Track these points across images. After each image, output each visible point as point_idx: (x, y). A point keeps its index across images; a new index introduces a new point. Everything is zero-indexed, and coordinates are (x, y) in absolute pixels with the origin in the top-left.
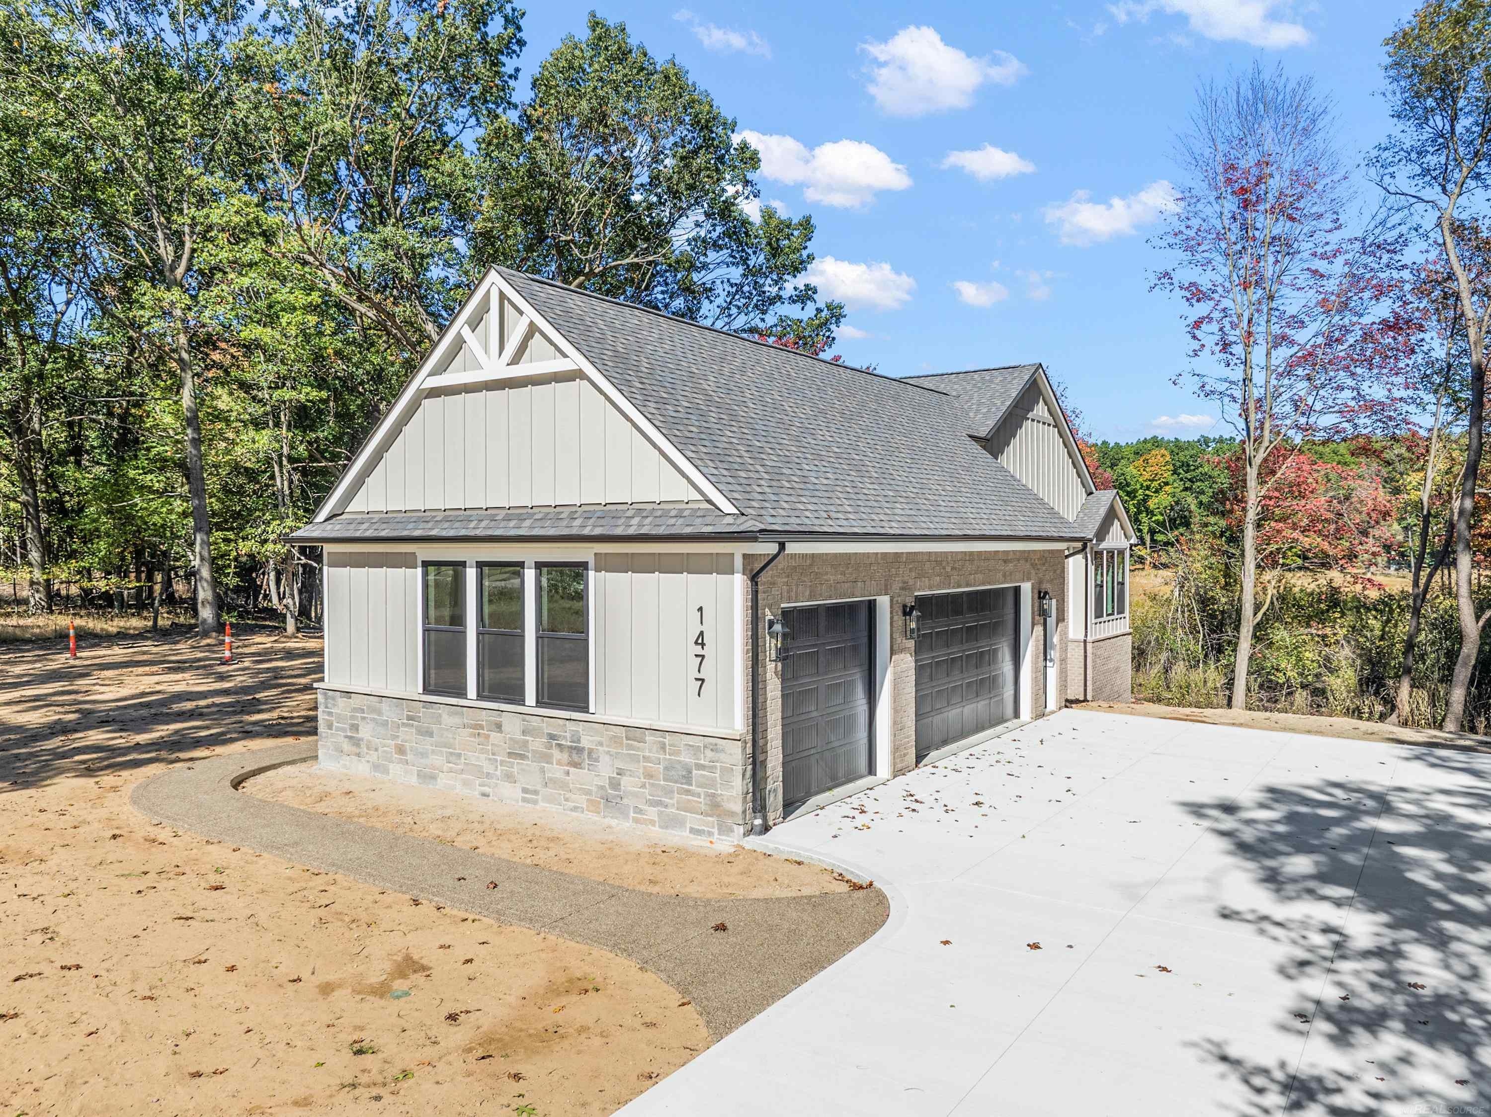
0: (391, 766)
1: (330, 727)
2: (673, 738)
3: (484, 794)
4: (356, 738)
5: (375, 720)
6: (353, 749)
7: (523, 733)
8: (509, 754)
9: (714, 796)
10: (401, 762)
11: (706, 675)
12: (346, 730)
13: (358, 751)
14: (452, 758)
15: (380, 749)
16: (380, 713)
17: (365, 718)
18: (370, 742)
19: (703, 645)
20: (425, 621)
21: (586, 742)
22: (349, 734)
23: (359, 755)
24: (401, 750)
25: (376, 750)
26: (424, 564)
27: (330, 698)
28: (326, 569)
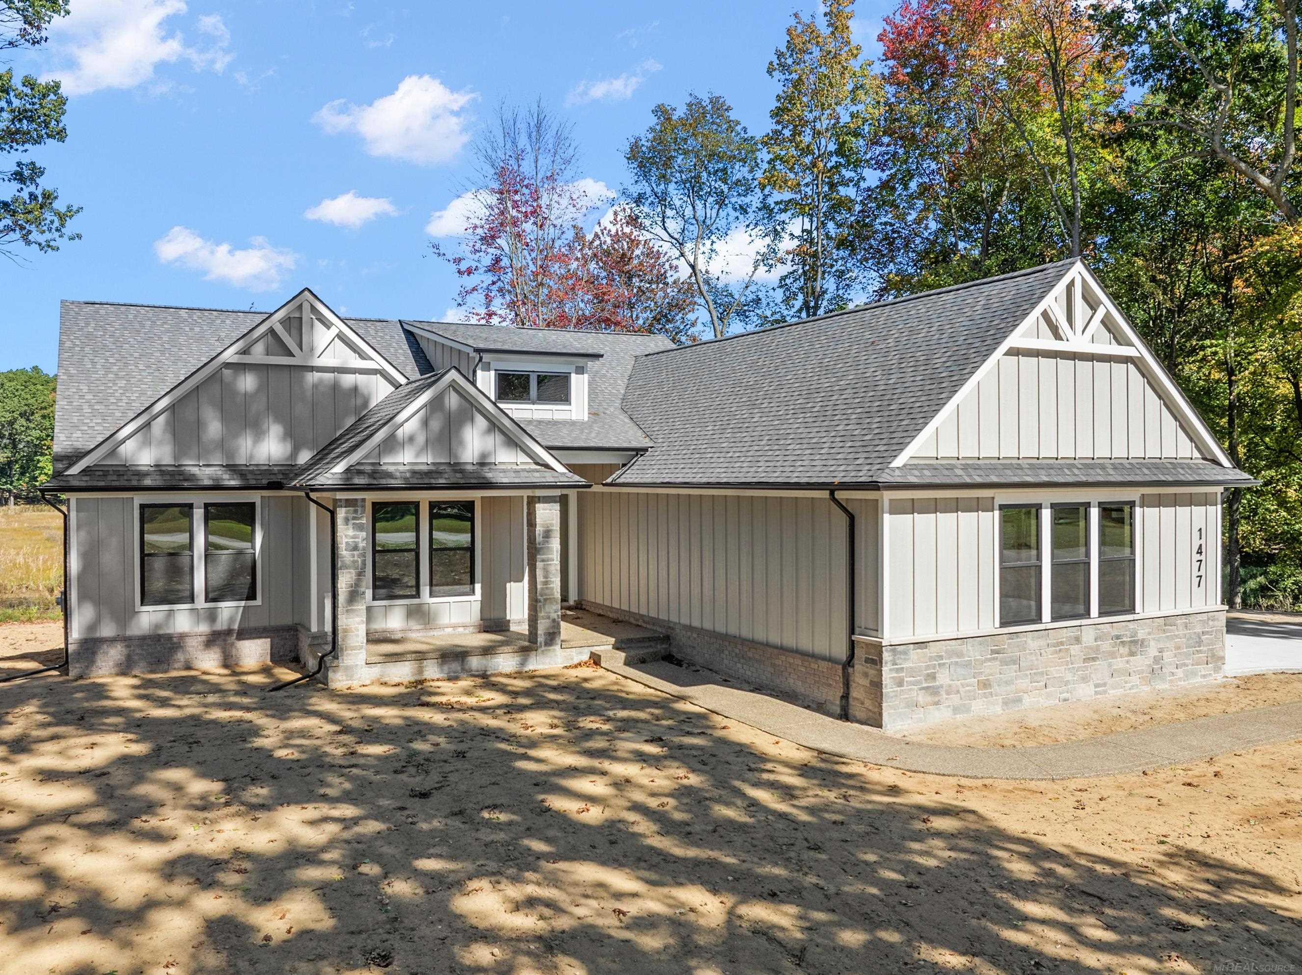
0: (974, 703)
1: (900, 683)
2: (1192, 618)
3: (1065, 700)
4: (933, 687)
5: (957, 663)
6: (929, 699)
7: (1096, 640)
8: (1085, 660)
9: (1212, 650)
10: (985, 696)
11: (1202, 572)
12: (920, 682)
13: (937, 699)
14: (1036, 678)
15: (961, 690)
16: (960, 655)
17: (944, 664)
18: (950, 686)
19: (1201, 553)
20: (1002, 561)
21: (1141, 635)
22: (925, 685)
23: (937, 703)
24: (985, 685)
25: (958, 692)
26: (1002, 507)
27: (900, 653)
28: (887, 517)
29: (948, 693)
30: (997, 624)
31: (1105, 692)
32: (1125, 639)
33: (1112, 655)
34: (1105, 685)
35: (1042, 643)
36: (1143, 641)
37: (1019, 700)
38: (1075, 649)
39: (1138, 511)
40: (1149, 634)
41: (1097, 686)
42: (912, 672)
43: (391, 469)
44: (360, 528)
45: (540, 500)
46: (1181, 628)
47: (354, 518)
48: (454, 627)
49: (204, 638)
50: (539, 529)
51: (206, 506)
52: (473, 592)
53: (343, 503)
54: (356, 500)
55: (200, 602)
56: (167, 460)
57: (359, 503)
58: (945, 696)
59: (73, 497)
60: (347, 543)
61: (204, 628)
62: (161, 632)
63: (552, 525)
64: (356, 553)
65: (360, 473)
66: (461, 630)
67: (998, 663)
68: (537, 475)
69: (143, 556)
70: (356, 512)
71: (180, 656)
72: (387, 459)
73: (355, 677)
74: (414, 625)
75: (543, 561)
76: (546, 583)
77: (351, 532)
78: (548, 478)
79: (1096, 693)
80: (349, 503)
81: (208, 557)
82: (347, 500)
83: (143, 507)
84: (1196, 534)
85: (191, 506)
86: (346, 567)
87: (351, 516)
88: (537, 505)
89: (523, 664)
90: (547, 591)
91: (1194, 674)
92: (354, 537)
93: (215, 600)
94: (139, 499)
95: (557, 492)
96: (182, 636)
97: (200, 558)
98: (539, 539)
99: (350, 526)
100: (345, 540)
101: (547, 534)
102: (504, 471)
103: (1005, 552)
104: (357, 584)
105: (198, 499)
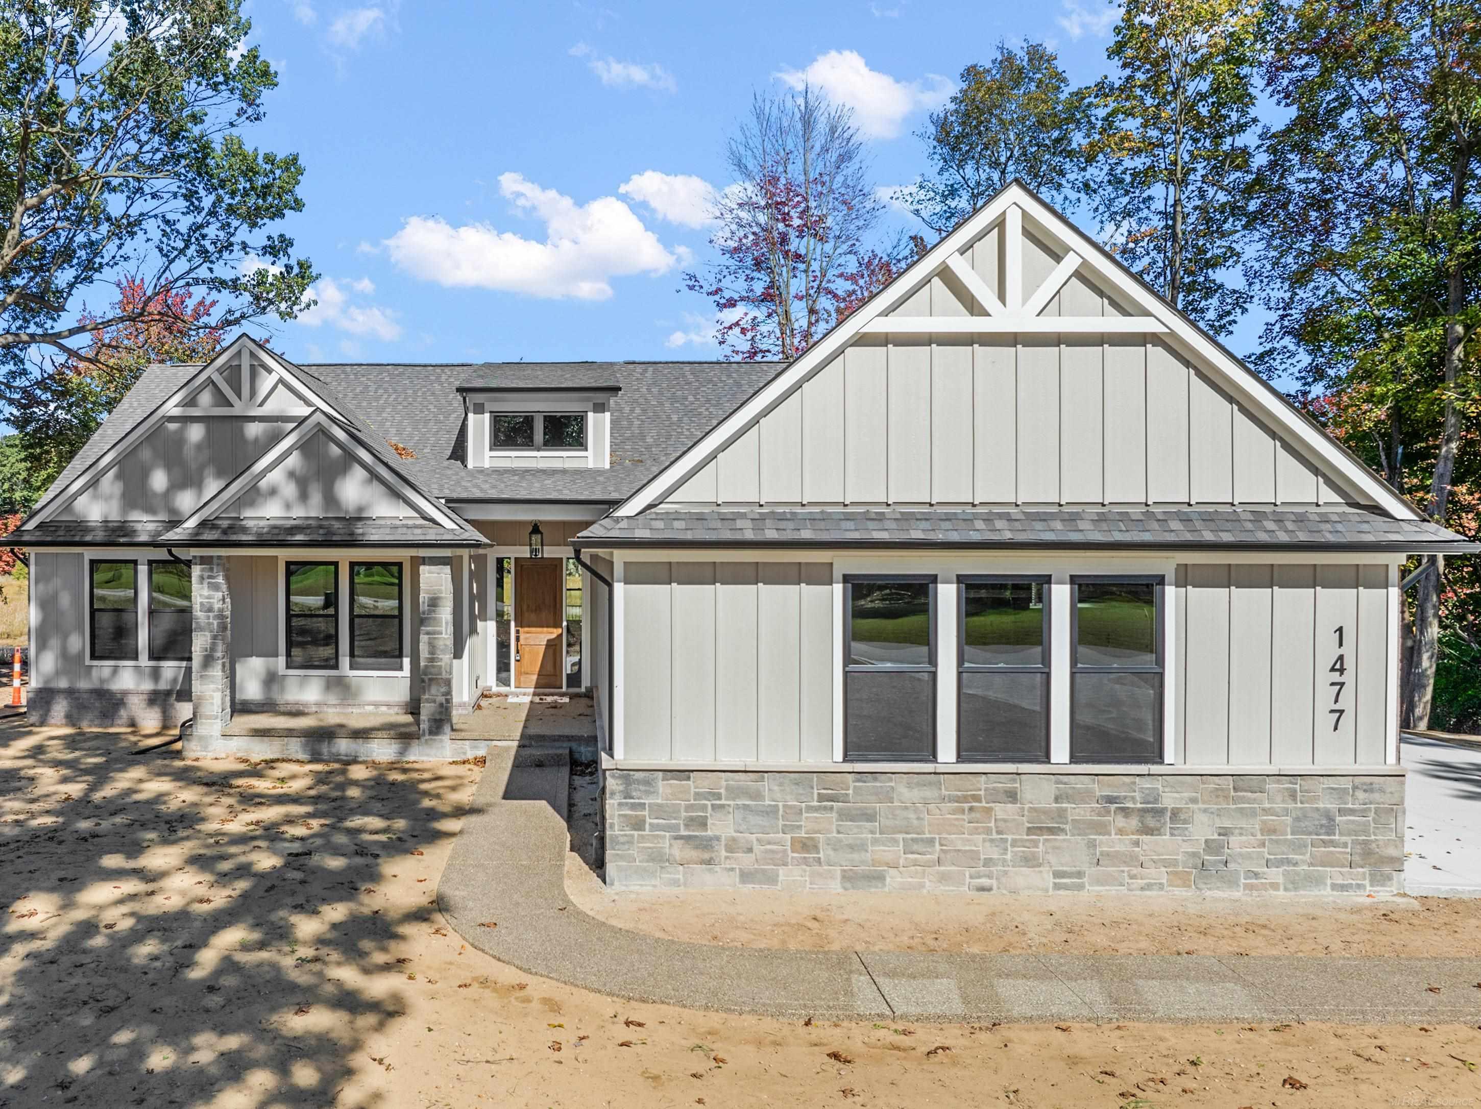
0: (782, 871)
1: (639, 825)
2: (1308, 784)
3: (982, 889)
4: (701, 838)
5: (746, 807)
6: (694, 854)
7: (1057, 799)
8: (1030, 831)
9: (1365, 843)
10: (805, 861)
11: (1346, 702)
12: (676, 828)
13: (706, 856)
14: (915, 847)
15: (757, 848)
16: (758, 796)
17: (722, 806)
18: (734, 839)
19: (1342, 671)
20: (848, 659)
21: (1169, 800)
22: (683, 832)
23: (709, 862)
24: (807, 846)
25: (750, 850)
26: (846, 579)
27: (638, 782)
28: (619, 588)
29: (729, 849)
30: (839, 755)
31: (1081, 887)
32: (1130, 805)
33: (1102, 829)
34: (1080, 875)
35: (929, 793)
36: (1175, 813)
37: (880, 878)
38: (1005, 810)
39: (1171, 592)
40: (1194, 801)
41: (1057, 874)
42: (659, 811)
43: (250, 524)
44: (215, 587)
45: (424, 561)
46: (1279, 798)
47: (210, 577)
48: (376, 705)
49: (145, 697)
50: (423, 597)
51: (150, 563)
52: (401, 668)
53: (198, 561)
54: (212, 557)
55: (144, 661)
56: (115, 516)
57: (215, 561)
58: (724, 853)
59: (32, 552)
60: (202, 604)
61: (148, 686)
62: (106, 687)
63: (440, 591)
64: (211, 614)
65: (214, 527)
66: (384, 709)
67: (834, 815)
68: (418, 531)
69: (93, 612)
70: (211, 570)
71: (123, 713)
72: (248, 513)
73: (210, 748)
74: (332, 699)
75: (428, 633)
76: (432, 660)
77: (206, 592)
78: (432, 535)
79: (1057, 887)
80: (204, 560)
81: (151, 613)
82: (202, 557)
83: (92, 562)
84: (1328, 640)
85: (135, 562)
86: (201, 629)
87: (206, 574)
88: (422, 568)
89: (402, 753)
90: (433, 670)
91: (1315, 881)
92: (209, 597)
93: (159, 659)
94: (90, 554)
95: (447, 553)
96: (125, 693)
97: (143, 617)
98: (424, 607)
99: (205, 585)
100: (199, 600)
101: (434, 603)
102: (381, 526)
103: (854, 645)
104: (213, 649)
105: (143, 555)
